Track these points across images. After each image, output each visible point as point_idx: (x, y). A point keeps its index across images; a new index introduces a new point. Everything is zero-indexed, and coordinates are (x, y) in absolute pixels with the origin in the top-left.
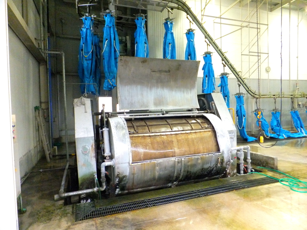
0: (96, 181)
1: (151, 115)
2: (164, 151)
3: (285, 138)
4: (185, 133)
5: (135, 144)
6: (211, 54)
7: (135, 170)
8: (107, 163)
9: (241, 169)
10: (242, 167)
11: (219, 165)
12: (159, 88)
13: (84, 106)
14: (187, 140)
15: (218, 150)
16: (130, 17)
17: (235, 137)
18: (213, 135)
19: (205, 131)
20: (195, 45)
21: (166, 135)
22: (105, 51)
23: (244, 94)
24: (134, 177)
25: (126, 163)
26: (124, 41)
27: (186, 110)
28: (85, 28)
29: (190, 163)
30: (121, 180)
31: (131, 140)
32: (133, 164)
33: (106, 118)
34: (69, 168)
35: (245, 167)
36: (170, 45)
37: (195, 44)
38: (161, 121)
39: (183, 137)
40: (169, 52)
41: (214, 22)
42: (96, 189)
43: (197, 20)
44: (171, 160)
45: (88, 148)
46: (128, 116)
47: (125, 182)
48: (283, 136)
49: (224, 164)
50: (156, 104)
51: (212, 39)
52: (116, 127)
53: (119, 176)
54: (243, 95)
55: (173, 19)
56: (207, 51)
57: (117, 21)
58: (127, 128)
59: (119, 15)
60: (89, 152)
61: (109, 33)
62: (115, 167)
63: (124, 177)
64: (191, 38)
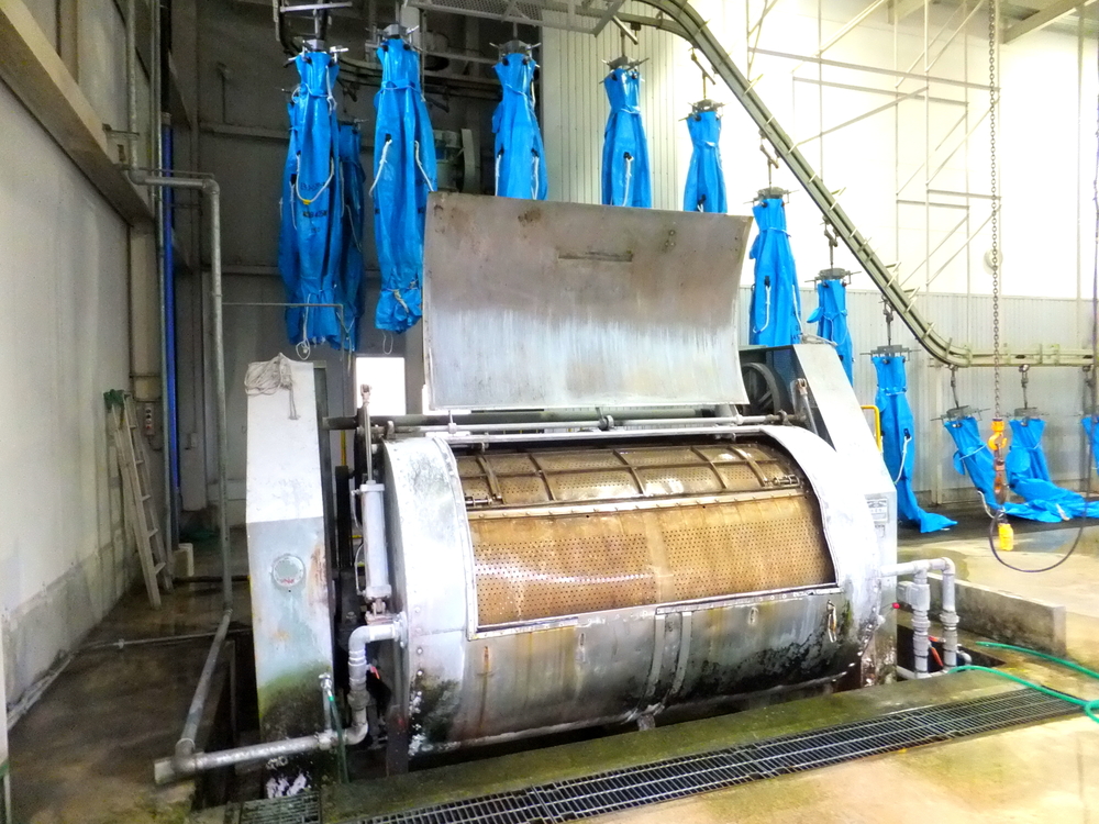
0: (327, 706)
1: (553, 429)
2: (608, 580)
3: (1063, 521)
4: (694, 506)
5: (490, 552)
6: (785, 198)
7: (490, 657)
8: (374, 630)
9: (916, 652)
10: (922, 646)
11: (832, 637)
12: (590, 321)
13: (286, 393)
14: (702, 533)
15: (829, 575)
16: (477, 60)
17: (888, 522)
18: (808, 514)
19: (773, 499)
20: (723, 164)
21: (618, 513)
22: (381, 179)
23: (908, 350)
24: (484, 688)
25: (452, 630)
26: (453, 145)
27: (692, 411)
28: (305, 93)
29: (714, 629)
30: (432, 699)
31: (477, 535)
32: (481, 635)
33: (376, 440)
34: (228, 636)
35: (934, 644)
36: (629, 162)
37: (721, 157)
38: (598, 453)
39: (687, 520)
40: (624, 189)
41: (794, 79)
42: (326, 739)
43: (730, 69)
44: (638, 616)
45: (301, 567)
46: (464, 435)
47: (450, 709)
48: (1055, 513)
49: (852, 632)
50: (575, 388)
51: (788, 141)
52: (416, 478)
53: (423, 683)
54: (905, 354)
55: (638, 63)
56: (767, 186)
57: (429, 73)
58: (457, 483)
59: (436, 49)
60: (303, 579)
61: (397, 115)
62: (406, 647)
63: (446, 686)
64: (709, 135)
